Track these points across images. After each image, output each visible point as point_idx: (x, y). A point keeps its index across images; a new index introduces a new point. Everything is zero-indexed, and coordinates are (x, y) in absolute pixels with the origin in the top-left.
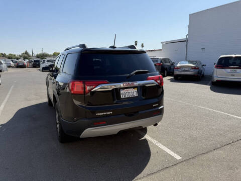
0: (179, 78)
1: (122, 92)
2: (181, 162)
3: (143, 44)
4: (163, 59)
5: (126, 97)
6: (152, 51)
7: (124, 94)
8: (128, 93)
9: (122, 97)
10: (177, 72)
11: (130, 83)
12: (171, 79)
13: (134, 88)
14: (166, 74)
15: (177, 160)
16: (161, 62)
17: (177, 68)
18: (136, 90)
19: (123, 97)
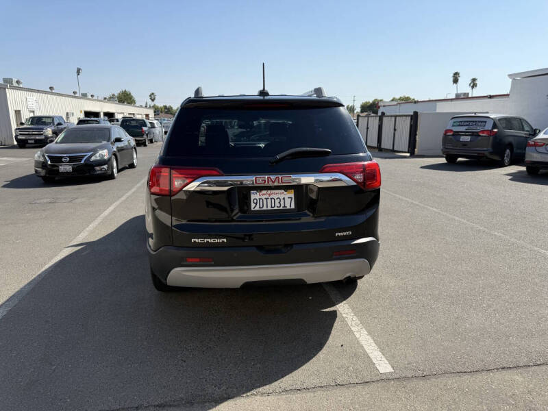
0: (542, 171)
1: (254, 196)
2: (385, 379)
3: (474, 80)
4: (500, 120)
5: (265, 208)
6: (491, 97)
7: (261, 201)
8: (269, 201)
9: (254, 207)
10: (533, 156)
11: (273, 177)
12: (520, 172)
13: (286, 188)
14: (507, 160)
15: (379, 374)
16: (495, 126)
17: (536, 145)
18: (291, 194)
19: (257, 208)
